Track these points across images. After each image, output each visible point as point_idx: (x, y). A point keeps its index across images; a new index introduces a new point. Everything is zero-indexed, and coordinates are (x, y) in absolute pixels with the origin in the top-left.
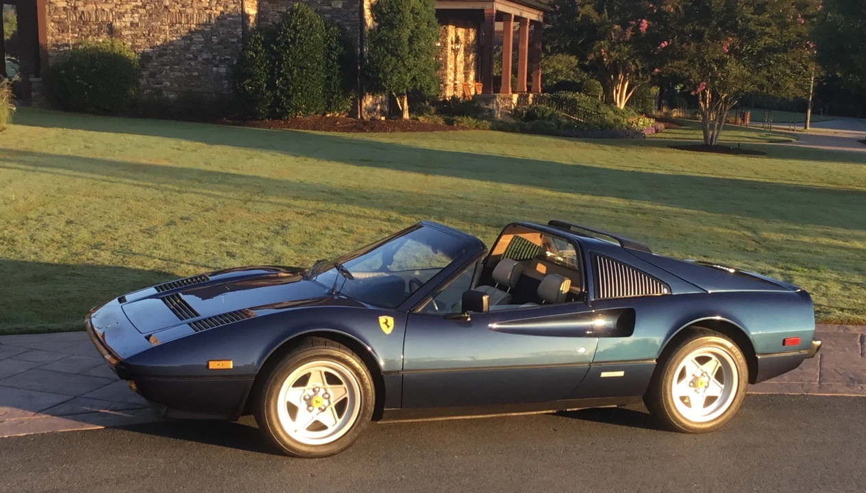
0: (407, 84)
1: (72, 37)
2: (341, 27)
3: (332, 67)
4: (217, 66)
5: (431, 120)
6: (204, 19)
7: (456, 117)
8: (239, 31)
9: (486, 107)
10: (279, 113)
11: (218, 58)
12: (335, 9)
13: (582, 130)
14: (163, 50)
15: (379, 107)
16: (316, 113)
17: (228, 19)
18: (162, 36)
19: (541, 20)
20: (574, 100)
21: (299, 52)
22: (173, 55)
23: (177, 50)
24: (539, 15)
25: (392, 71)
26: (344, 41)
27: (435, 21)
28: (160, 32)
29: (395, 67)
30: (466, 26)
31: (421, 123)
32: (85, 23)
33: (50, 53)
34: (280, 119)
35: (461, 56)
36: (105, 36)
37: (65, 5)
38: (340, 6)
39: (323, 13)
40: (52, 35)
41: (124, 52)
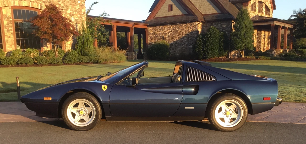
0: (243, 47)
1: (154, 41)
2: (224, 32)
3: (221, 44)
4: (190, 46)
5: (251, 57)
6: (187, 33)
7: (260, 57)
8: (196, 36)
9: (271, 53)
10: (205, 57)
11: (190, 43)
12: (223, 27)
13: (302, 59)
14: (176, 42)
15: (236, 55)
16: (216, 57)
17: (193, 32)
18: (176, 39)
19: (292, 27)
20: (302, 51)
21: (211, 40)
22: (178, 43)
23: (180, 42)
24: (291, 26)
25: (238, 43)
26: (225, 36)
27: (253, 28)
28: (175, 38)
29: (239, 42)
30: (268, 31)
31: (248, 58)
32: (157, 37)
33: (149, 45)
34: (206, 59)
35: (266, 40)
36: (162, 40)
37: (152, 32)
38: (225, 26)
39: (220, 28)
40: (149, 40)
41: (166, 44)
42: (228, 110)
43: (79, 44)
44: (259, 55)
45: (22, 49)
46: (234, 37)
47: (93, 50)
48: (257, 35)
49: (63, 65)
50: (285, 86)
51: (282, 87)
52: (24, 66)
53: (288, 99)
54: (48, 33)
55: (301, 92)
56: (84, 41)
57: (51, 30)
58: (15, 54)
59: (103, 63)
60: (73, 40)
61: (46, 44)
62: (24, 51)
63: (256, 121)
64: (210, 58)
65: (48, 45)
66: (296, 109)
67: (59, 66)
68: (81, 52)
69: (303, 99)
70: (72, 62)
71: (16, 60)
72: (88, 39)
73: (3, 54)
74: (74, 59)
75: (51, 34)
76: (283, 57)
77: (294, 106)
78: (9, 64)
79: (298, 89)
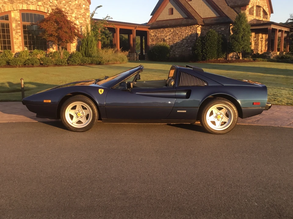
0: (240, 49)
1: (155, 43)
2: (222, 35)
3: (219, 46)
4: (189, 48)
6: (187, 35)
7: (257, 59)
8: (195, 38)
9: (268, 55)
11: (190, 45)
12: (222, 30)
14: (177, 43)
15: (234, 57)
16: (215, 59)
17: (193, 35)
18: (176, 41)
19: (289, 31)
21: (210, 42)
22: (179, 45)
24: (288, 29)
26: (224, 39)
27: (250, 32)
29: (237, 45)
30: (265, 34)
31: (245, 60)
32: (158, 39)
33: (150, 47)
34: (204, 60)
35: (264, 42)
36: (162, 42)
37: (153, 35)
39: (218, 31)
40: (150, 42)
41: (166, 46)
42: (219, 113)
43: (83, 45)
44: (256, 57)
45: (29, 50)
46: (232, 40)
47: (96, 51)
48: (255, 38)
49: (67, 66)
50: (278, 89)
51: (275, 89)
52: (30, 67)
53: (280, 102)
54: (54, 36)
56: (88, 43)
57: (56, 33)
58: (22, 55)
59: (106, 64)
60: (78, 42)
61: (52, 46)
62: (31, 52)
63: (247, 124)
64: (209, 60)
65: (54, 46)
66: (287, 112)
67: (64, 67)
68: (85, 53)
70: (76, 63)
71: (23, 60)
72: (92, 41)
73: (11, 55)
74: (78, 60)
75: (57, 36)
76: (280, 59)
77: (286, 109)
78: (16, 65)
79: (291, 92)
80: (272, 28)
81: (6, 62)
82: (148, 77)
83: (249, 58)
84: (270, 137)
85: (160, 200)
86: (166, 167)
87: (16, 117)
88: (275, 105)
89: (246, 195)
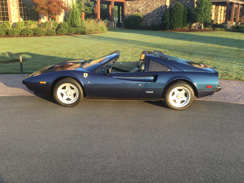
0: (203, 20)
1: (130, 13)
2: (188, 7)
3: (185, 17)
4: (159, 18)
5: (209, 29)
6: (157, 7)
7: (216, 28)
8: (165, 9)
9: (225, 25)
10: (171, 28)
11: (160, 16)
12: (187, 3)
14: (148, 15)
15: (197, 26)
16: (180, 28)
17: (162, 7)
18: (148, 12)
21: (177, 14)
22: (150, 16)
23: (151, 14)
24: (243, 3)
25: (199, 17)
26: (189, 10)
27: (211, 5)
29: (200, 16)
30: (224, 6)
31: (206, 30)
32: (133, 9)
33: (126, 16)
34: (172, 29)
35: (223, 13)
36: (137, 12)
37: (129, 5)
38: (189, 2)
39: (184, 4)
40: (126, 12)
41: (140, 15)
42: (179, 94)
43: (69, 17)
44: (215, 26)
45: (24, 20)
46: (195, 12)
47: (80, 22)
48: (215, 9)
49: (56, 35)
50: (230, 63)
51: (228, 64)
52: (25, 37)
53: (231, 77)
54: (45, 9)
55: (242, 70)
56: (73, 14)
57: (47, 7)
58: (18, 25)
59: (88, 34)
60: (65, 13)
61: (43, 17)
62: (26, 23)
63: (202, 100)
64: (175, 29)
65: (45, 17)
66: (235, 87)
67: (53, 37)
68: (71, 23)
69: (242, 77)
70: (63, 33)
71: (20, 31)
72: (77, 13)
73: (9, 25)
74: (65, 31)
75: (47, 10)
76: (235, 29)
77: (234, 84)
78: (14, 35)
79: (240, 67)
80: (230, 2)
81: (5, 33)
82: (123, 49)
83: (209, 27)
84: (219, 113)
85: (130, 175)
86: (136, 143)
87: (17, 90)
88: (226, 80)
89: (196, 171)
